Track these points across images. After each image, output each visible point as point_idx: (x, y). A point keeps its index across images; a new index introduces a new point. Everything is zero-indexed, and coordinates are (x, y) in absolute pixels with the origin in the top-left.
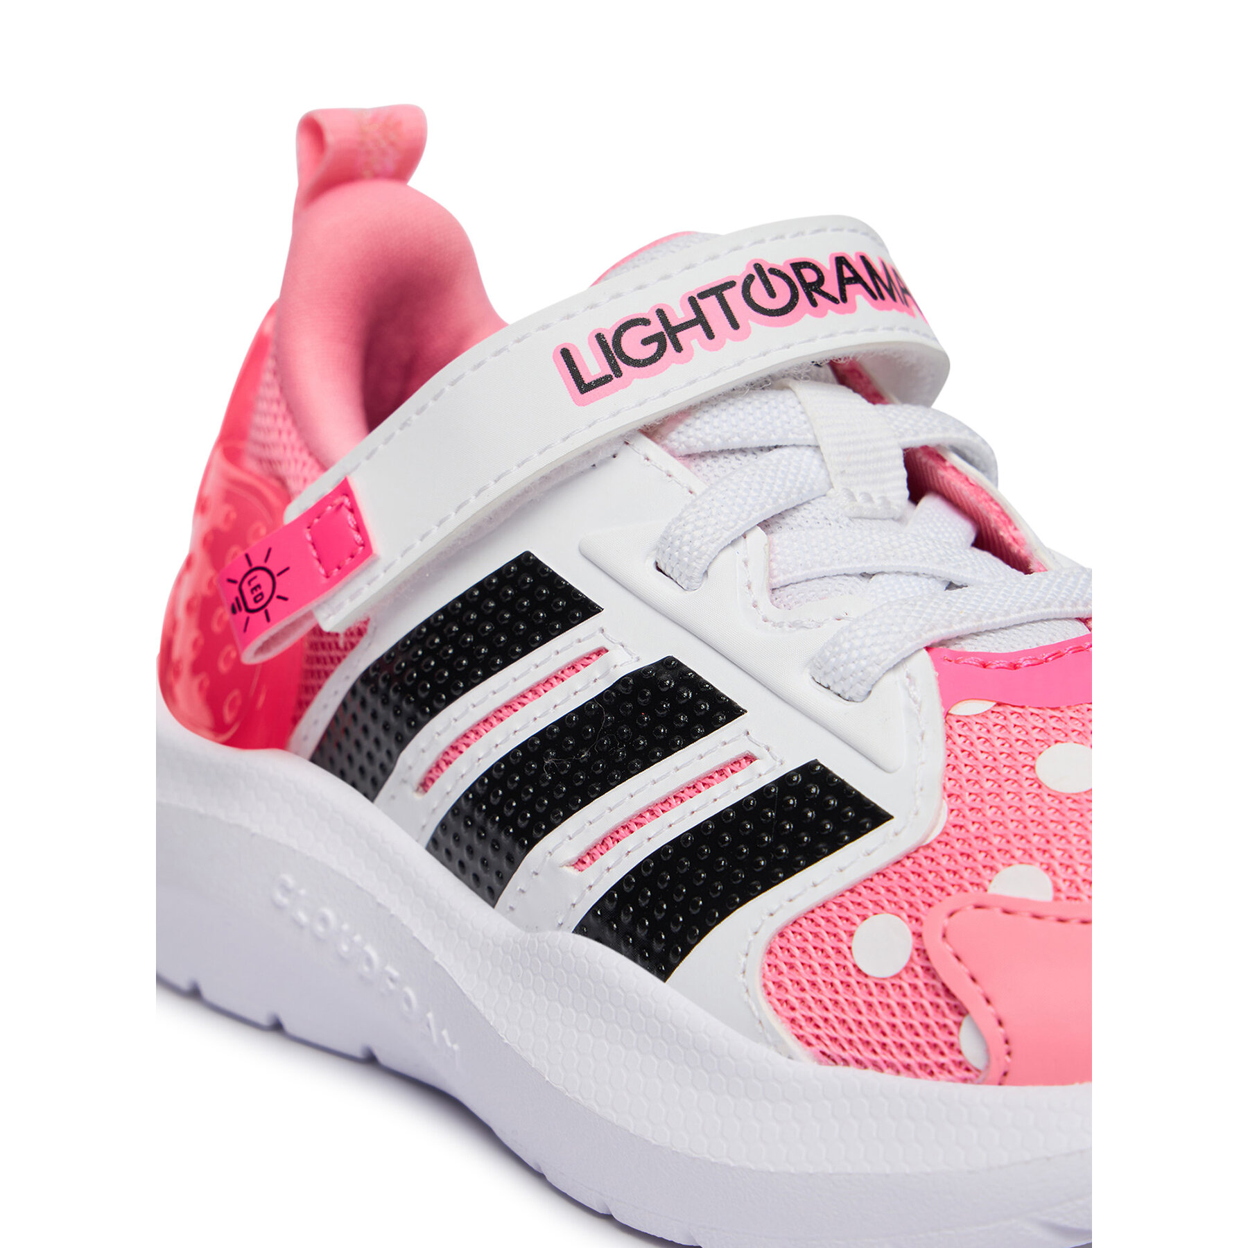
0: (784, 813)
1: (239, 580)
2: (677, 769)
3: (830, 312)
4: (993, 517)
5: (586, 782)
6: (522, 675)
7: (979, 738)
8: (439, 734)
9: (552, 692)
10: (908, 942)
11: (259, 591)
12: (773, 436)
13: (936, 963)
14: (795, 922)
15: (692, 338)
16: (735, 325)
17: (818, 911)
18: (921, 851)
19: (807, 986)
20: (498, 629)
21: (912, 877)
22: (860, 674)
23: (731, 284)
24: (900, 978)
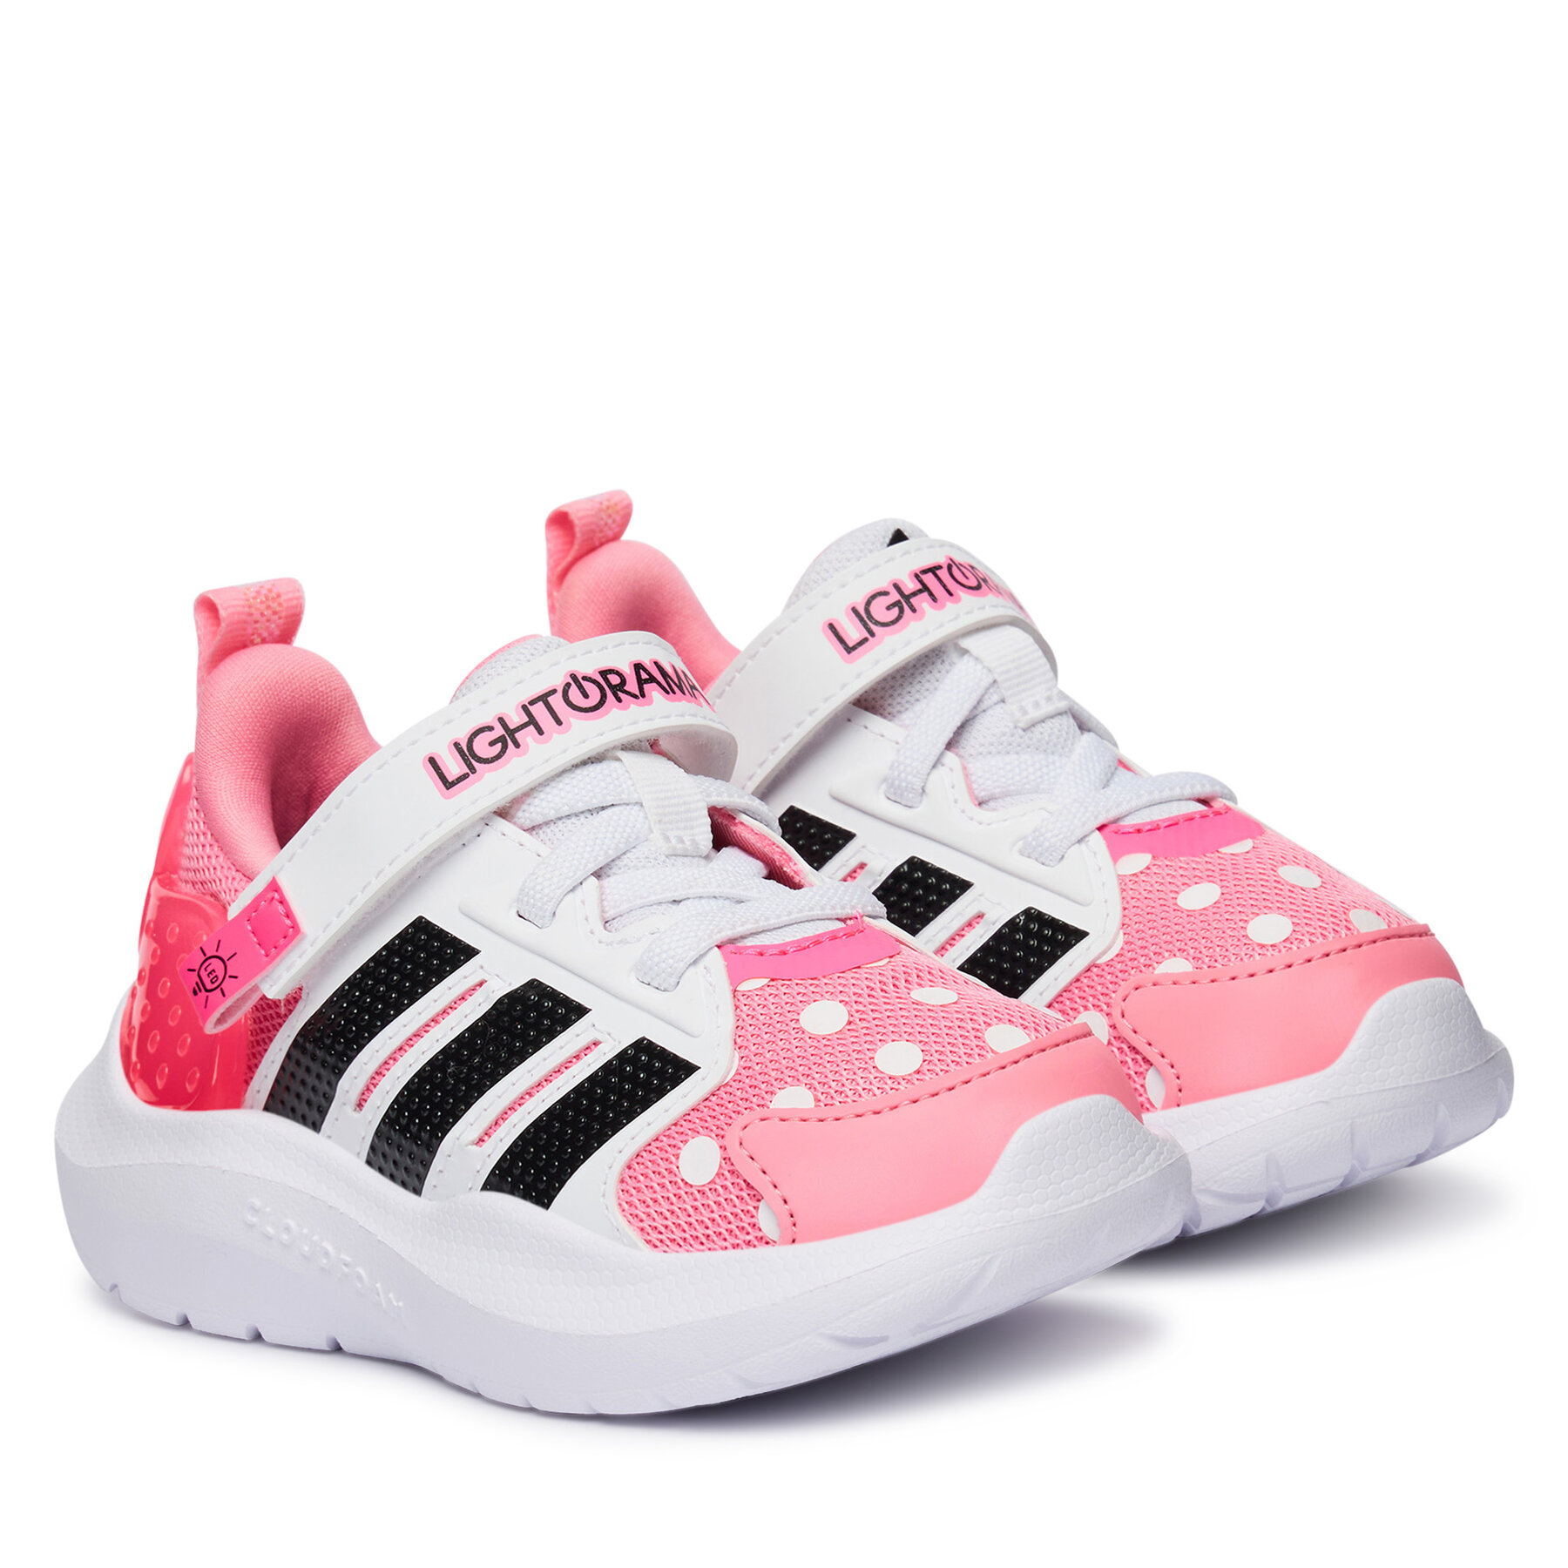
0: (624, 1078)
1: (197, 968)
2: (545, 1059)
3: (632, 705)
4: (776, 857)
5: (479, 1080)
6: (425, 1009)
7: (759, 1005)
8: (366, 1064)
9: (448, 1018)
10: (717, 1155)
11: (214, 975)
12: (594, 800)
13: (738, 1167)
14: (638, 1155)
15: (527, 736)
16: (559, 722)
17: (653, 1143)
18: (722, 1088)
19: (651, 1203)
20: (404, 977)
21: (717, 1108)
22: (670, 970)
23: (554, 691)
24: (715, 1183)
